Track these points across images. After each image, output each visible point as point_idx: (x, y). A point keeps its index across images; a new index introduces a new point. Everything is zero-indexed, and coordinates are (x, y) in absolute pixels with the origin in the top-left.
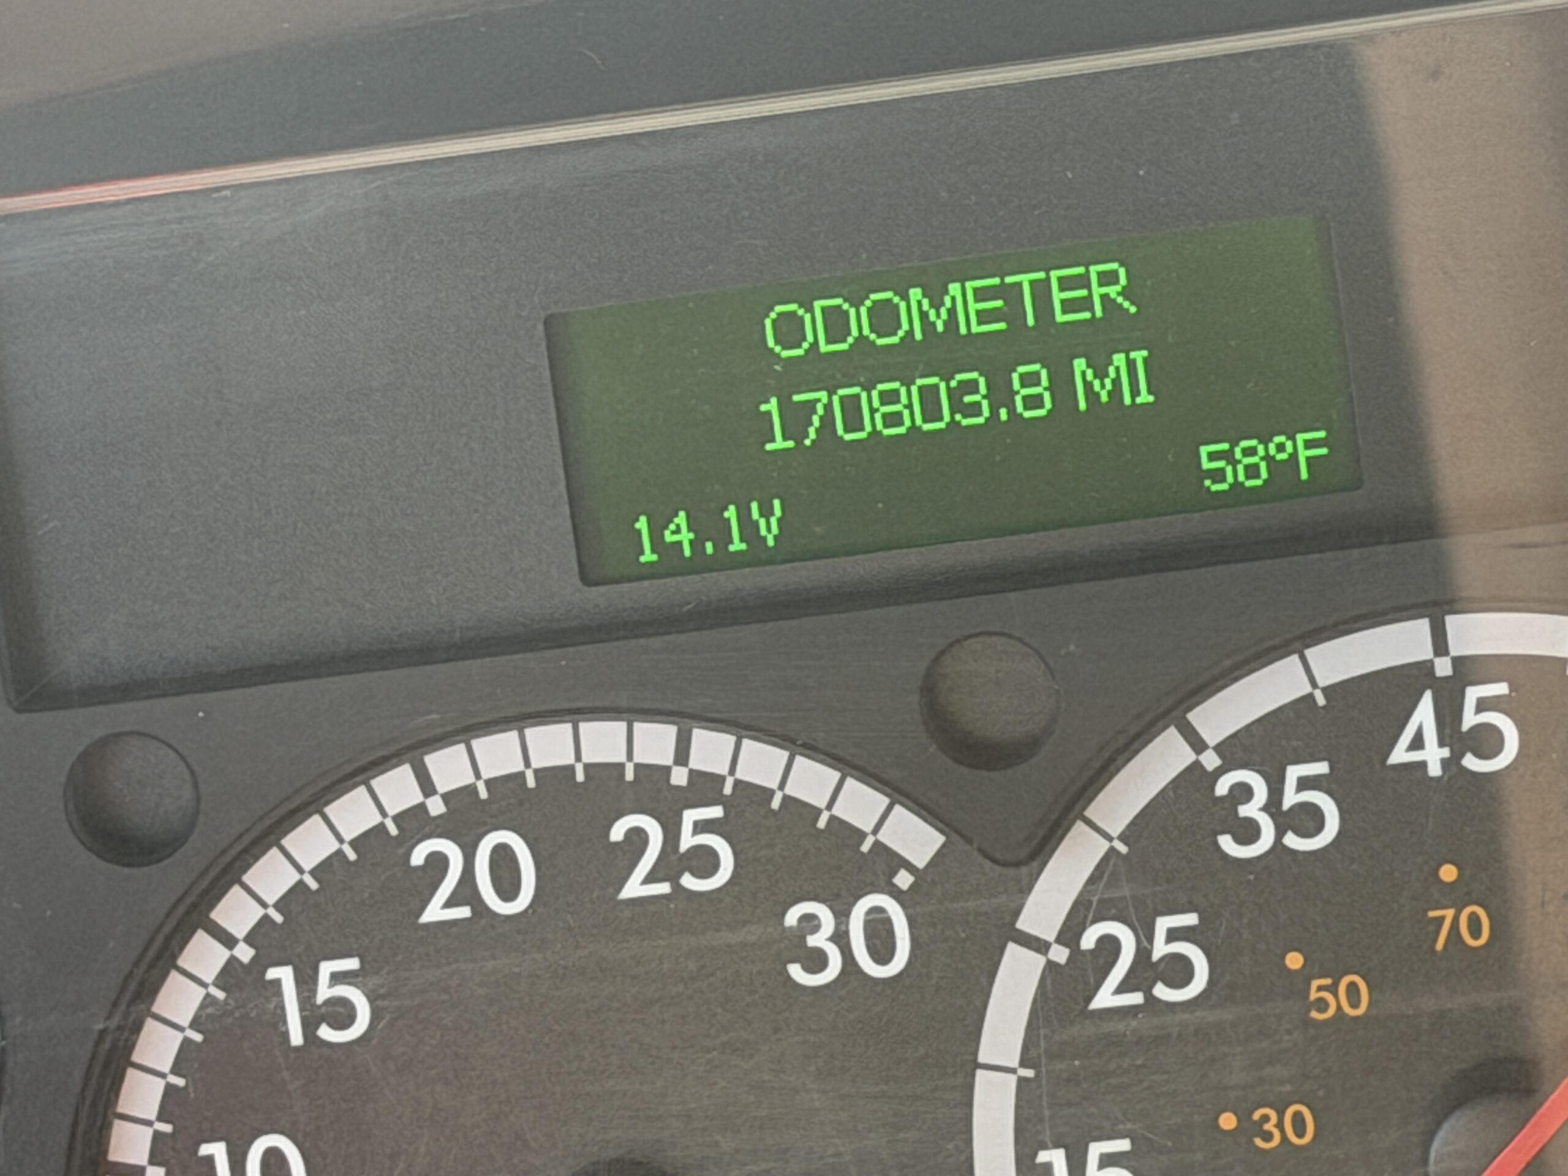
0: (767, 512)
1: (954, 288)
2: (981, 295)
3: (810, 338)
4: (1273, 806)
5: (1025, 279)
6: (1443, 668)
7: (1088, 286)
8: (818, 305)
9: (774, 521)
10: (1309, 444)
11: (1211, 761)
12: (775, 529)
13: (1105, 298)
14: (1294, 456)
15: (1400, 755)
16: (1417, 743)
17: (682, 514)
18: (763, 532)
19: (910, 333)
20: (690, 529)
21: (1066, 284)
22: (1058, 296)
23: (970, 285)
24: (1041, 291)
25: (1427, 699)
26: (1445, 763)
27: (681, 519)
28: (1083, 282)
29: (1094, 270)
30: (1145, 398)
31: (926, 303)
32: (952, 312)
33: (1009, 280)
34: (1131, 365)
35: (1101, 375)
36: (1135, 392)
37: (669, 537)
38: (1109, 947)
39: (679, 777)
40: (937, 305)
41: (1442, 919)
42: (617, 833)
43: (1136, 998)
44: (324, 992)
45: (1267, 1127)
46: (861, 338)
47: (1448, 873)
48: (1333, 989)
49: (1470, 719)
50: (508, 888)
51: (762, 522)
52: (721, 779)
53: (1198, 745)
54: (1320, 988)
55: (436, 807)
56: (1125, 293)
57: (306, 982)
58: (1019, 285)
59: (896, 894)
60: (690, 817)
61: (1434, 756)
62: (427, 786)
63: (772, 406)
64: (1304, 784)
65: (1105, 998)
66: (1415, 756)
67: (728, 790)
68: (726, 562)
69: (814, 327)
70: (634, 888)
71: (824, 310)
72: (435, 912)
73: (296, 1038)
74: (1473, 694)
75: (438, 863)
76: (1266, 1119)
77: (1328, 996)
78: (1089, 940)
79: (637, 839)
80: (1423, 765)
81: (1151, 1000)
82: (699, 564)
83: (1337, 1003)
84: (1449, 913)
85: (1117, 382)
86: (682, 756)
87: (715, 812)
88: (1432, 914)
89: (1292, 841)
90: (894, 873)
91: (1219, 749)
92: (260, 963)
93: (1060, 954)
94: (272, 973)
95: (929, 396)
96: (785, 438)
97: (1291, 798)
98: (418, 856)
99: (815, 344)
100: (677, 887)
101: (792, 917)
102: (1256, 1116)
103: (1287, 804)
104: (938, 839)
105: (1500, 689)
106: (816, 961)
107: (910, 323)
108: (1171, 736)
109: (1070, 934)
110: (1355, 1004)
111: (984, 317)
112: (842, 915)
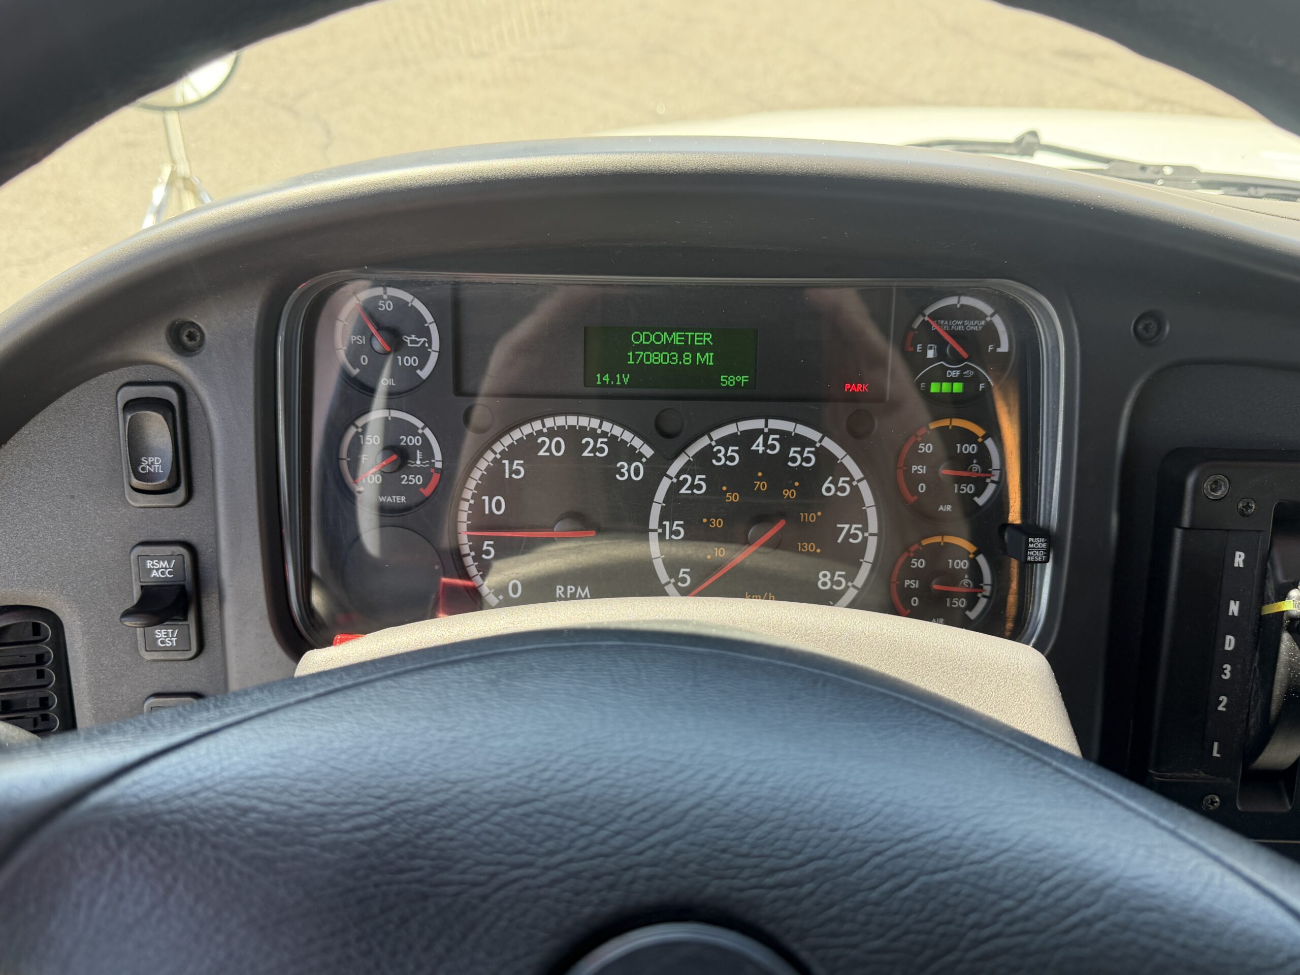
0: (626, 377)
1: (674, 334)
2: (680, 336)
3: (641, 340)
4: (725, 455)
5: (690, 334)
6: (766, 430)
7: (703, 337)
8: (644, 333)
9: (627, 379)
10: (745, 379)
11: (714, 443)
12: (627, 381)
13: (706, 341)
14: (741, 381)
15: (754, 448)
16: (758, 446)
17: (608, 375)
18: (625, 381)
19: (663, 342)
20: (609, 378)
21: (698, 336)
22: (696, 339)
23: (678, 333)
24: (693, 337)
25: (762, 436)
26: (763, 450)
27: (607, 375)
28: (702, 336)
29: (705, 334)
30: (711, 364)
31: (667, 336)
32: (673, 339)
33: (686, 333)
34: (710, 356)
35: (703, 357)
36: (709, 362)
37: (604, 379)
38: (686, 480)
39: (599, 431)
40: (670, 336)
41: (757, 484)
42: (584, 441)
43: (689, 492)
44: (515, 467)
45: (713, 523)
46: (652, 342)
47: (760, 474)
48: (732, 495)
49: (770, 442)
50: (558, 450)
51: (625, 379)
52: (608, 433)
53: (711, 439)
54: (729, 495)
55: (545, 430)
56: (711, 340)
57: (511, 464)
58: (688, 335)
59: (641, 462)
60: (600, 440)
61: (761, 449)
62: (544, 426)
63: (631, 354)
64: (733, 451)
65: (683, 491)
66: (757, 448)
67: (609, 435)
68: (615, 386)
69: (642, 338)
70: (585, 454)
71: (645, 335)
72: (541, 453)
73: (507, 476)
74: (772, 437)
75: (544, 442)
76: (713, 521)
77: (730, 497)
78: (681, 478)
79: (588, 443)
80: (758, 450)
81: (693, 493)
82: (610, 385)
83: (732, 498)
84: (759, 483)
85: (706, 359)
86: (600, 427)
87: (606, 440)
88: (755, 482)
89: (728, 463)
90: (642, 458)
91: (716, 441)
92: (502, 459)
93: (675, 480)
94: (504, 462)
95: (665, 356)
96: (633, 361)
97: (729, 454)
98: (539, 441)
99: (642, 342)
100: (595, 455)
101: (619, 465)
102: (711, 520)
103: (728, 455)
104: (653, 452)
105: (777, 436)
106: (622, 475)
107: (663, 340)
108: (706, 437)
109: (678, 476)
110: (736, 499)
111: (679, 341)
112: (630, 465)
